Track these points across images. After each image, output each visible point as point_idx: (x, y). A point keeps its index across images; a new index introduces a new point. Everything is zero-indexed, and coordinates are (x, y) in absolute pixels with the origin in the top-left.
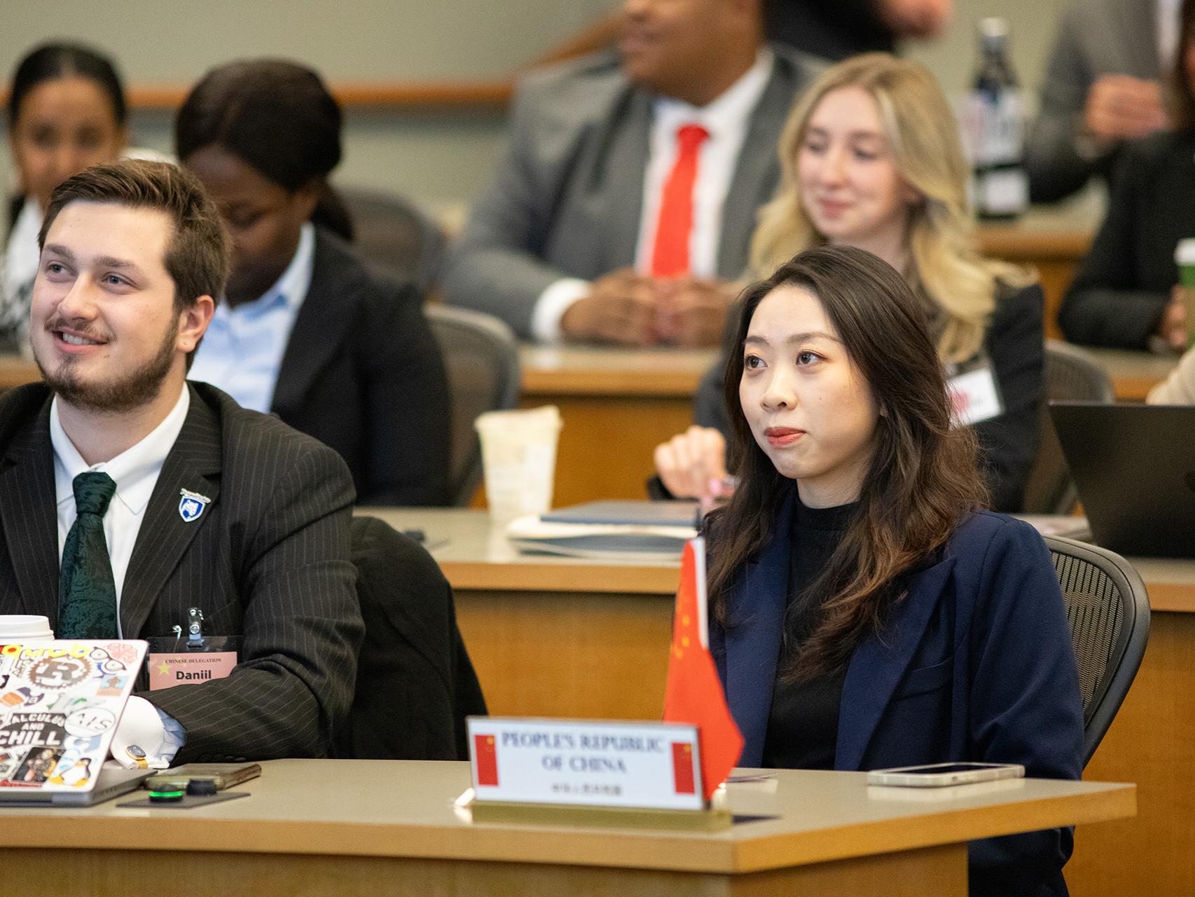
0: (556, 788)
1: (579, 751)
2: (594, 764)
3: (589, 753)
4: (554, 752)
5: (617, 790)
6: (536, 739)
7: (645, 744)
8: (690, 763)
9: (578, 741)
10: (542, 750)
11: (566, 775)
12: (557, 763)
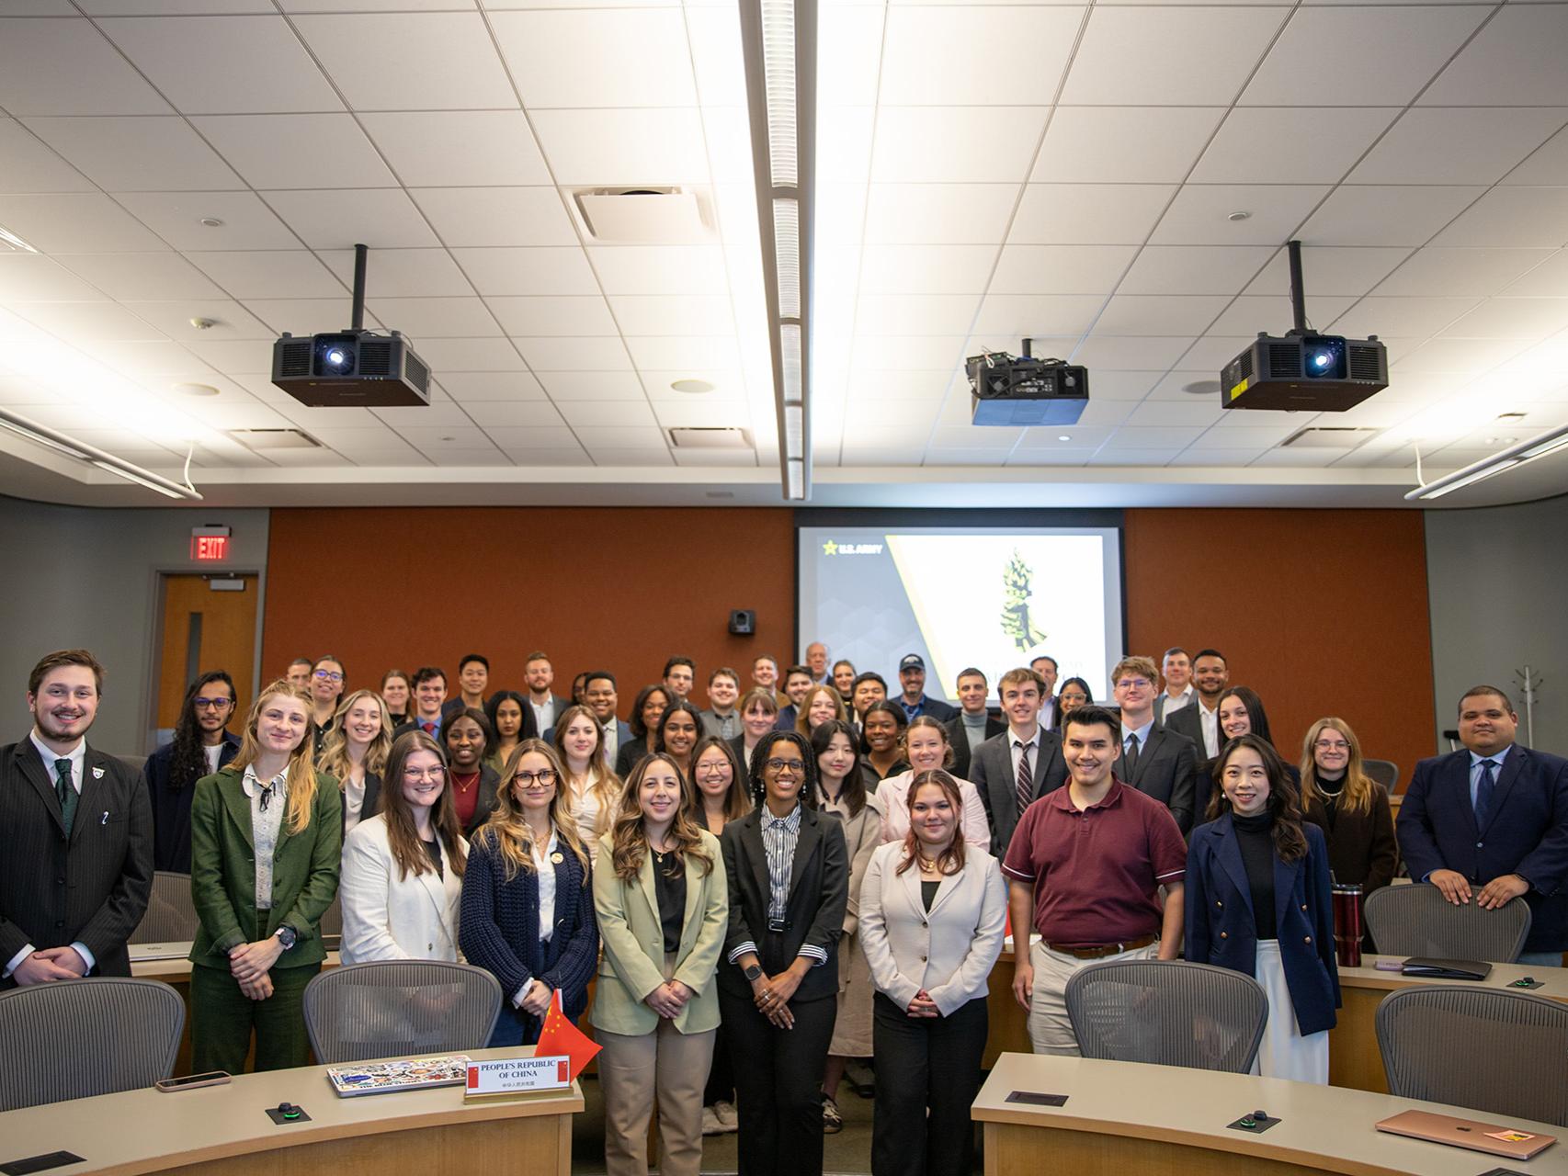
0: (504, 1085)
1: (516, 1070)
2: (523, 1074)
3: (521, 1070)
4: (505, 1071)
5: (532, 1083)
6: (497, 1067)
7: (547, 1064)
8: (566, 1070)
9: (516, 1066)
10: (500, 1071)
11: (510, 1080)
12: (506, 1075)
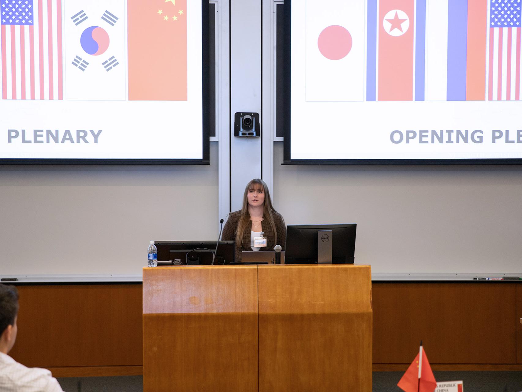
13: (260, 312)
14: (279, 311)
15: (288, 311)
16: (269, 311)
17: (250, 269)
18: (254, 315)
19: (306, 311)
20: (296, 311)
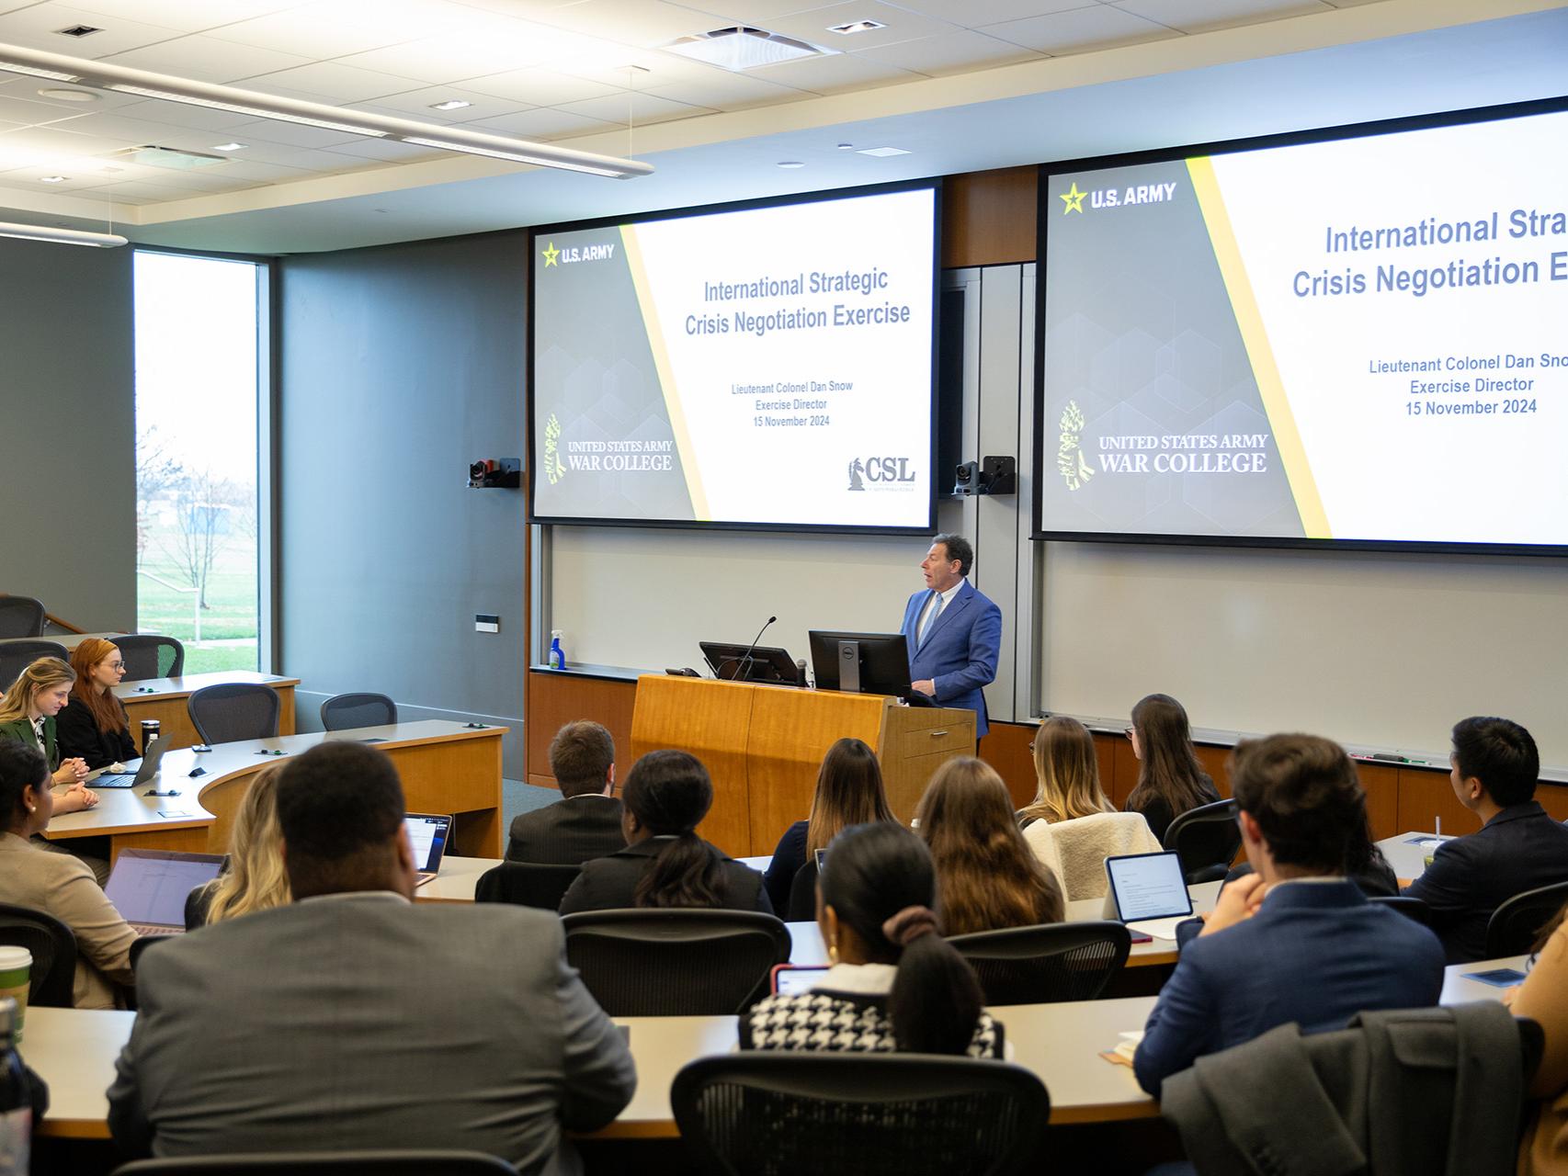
13: (749, 752)
14: (769, 754)
15: (779, 755)
16: (759, 753)
17: (746, 689)
18: (742, 755)
19: (800, 757)
20: (788, 756)
